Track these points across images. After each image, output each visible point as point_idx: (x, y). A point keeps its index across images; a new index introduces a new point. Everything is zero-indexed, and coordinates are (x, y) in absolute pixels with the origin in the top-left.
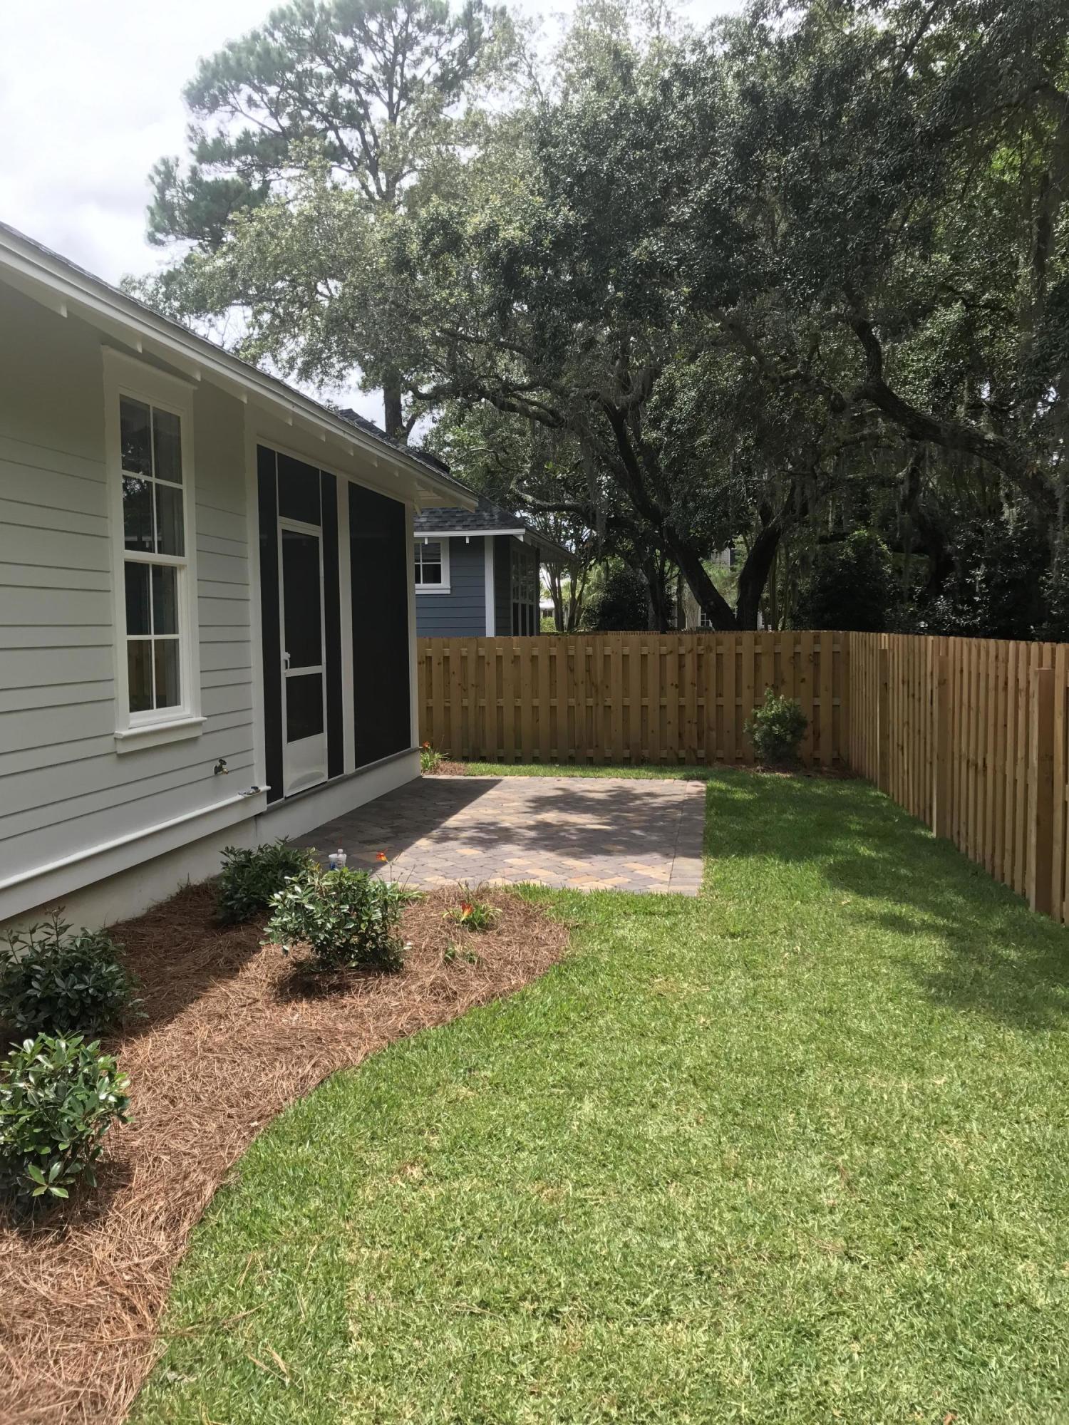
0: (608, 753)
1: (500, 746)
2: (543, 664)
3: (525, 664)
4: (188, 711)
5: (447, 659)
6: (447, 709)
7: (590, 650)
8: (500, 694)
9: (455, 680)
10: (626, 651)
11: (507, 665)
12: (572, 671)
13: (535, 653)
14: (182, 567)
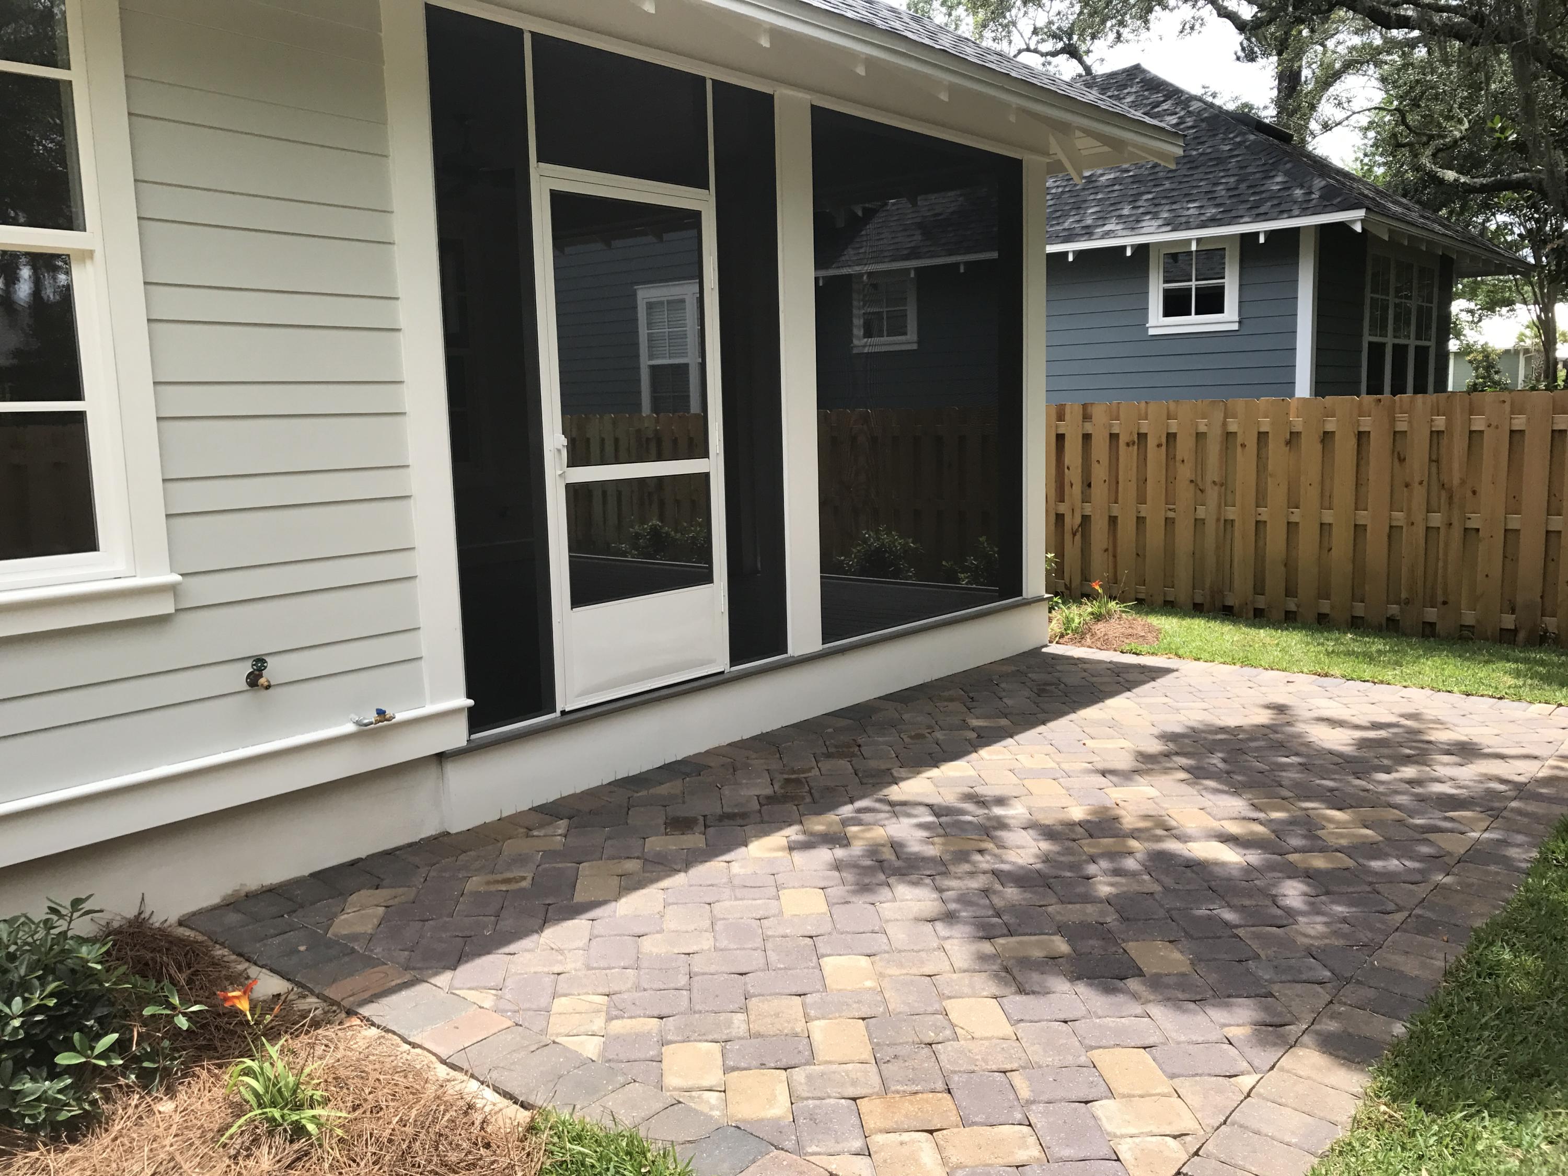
0: (1469, 617)
1: (1259, 589)
2: (1345, 448)
3: (1310, 447)
4: (121, 567)
5: (1171, 437)
6: (1169, 522)
7: (1440, 422)
8: (1261, 499)
9: (1185, 472)
10: (1519, 422)
11: (1276, 450)
12: (1402, 460)
13: (1330, 427)
14: (87, 255)
